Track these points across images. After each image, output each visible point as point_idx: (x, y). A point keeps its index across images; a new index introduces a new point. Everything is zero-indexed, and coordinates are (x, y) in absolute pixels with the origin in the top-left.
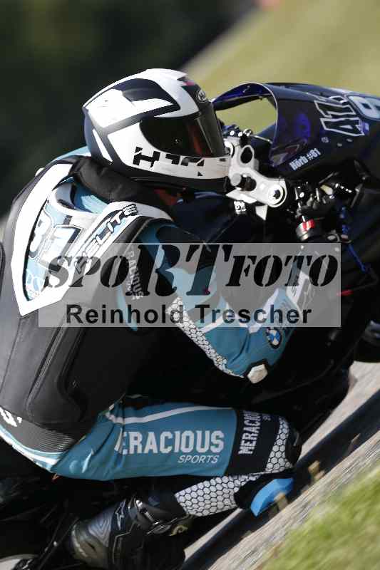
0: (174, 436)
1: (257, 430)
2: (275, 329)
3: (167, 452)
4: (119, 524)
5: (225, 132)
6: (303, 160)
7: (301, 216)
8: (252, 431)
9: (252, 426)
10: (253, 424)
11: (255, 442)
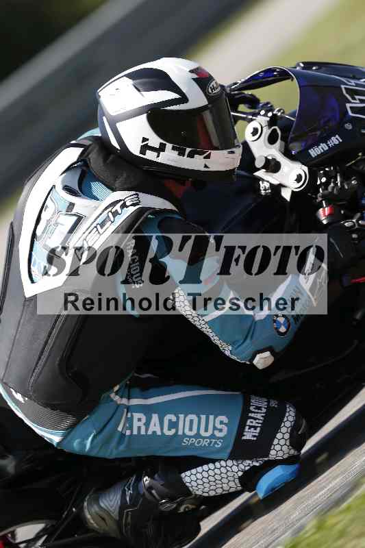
0: (178, 418)
1: (262, 416)
2: (283, 316)
3: (171, 434)
4: (128, 499)
5: (257, 111)
6: (323, 147)
7: (322, 201)
8: (257, 417)
9: (257, 413)
10: (260, 411)
11: (259, 429)
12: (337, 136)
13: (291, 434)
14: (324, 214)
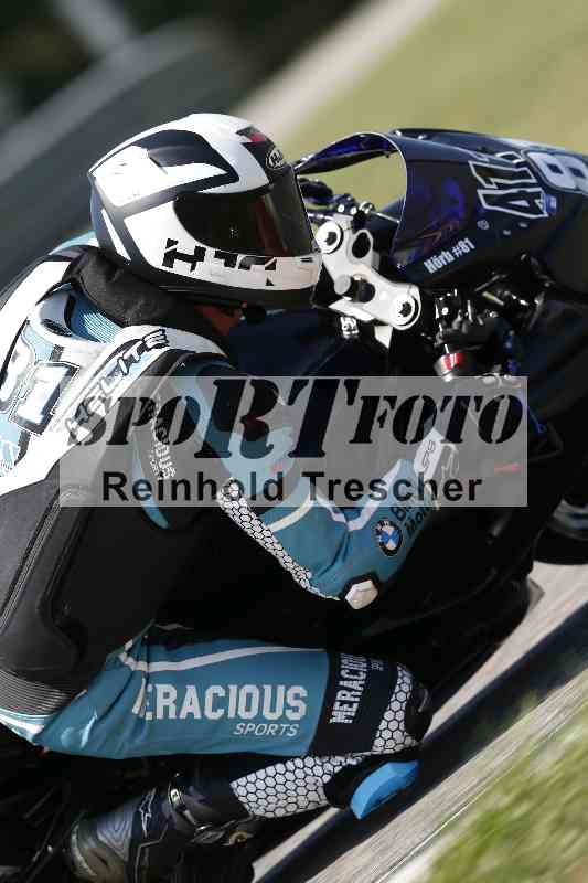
0: (228, 692)
1: (361, 685)
2: (392, 524)
3: (216, 718)
4: (144, 827)
5: (331, 207)
6: (446, 257)
7: (442, 345)
8: (353, 687)
9: (352, 680)
10: (356, 677)
11: (355, 706)
12: (467, 240)
13: (407, 712)
14: (448, 365)
